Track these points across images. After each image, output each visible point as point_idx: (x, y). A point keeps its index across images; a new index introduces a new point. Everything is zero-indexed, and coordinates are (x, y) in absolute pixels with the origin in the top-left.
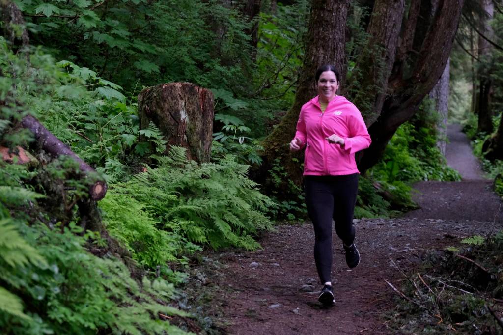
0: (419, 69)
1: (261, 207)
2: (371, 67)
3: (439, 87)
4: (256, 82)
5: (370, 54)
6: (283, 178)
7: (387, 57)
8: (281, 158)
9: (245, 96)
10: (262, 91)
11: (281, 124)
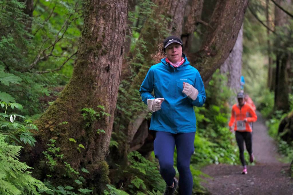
0: (209, 42)
1: (33, 192)
2: (156, 39)
3: (231, 62)
4: (31, 54)
5: (156, 25)
6: (59, 160)
7: (173, 28)
8: (56, 138)
9: (18, 70)
10: (37, 63)
11: (58, 100)
